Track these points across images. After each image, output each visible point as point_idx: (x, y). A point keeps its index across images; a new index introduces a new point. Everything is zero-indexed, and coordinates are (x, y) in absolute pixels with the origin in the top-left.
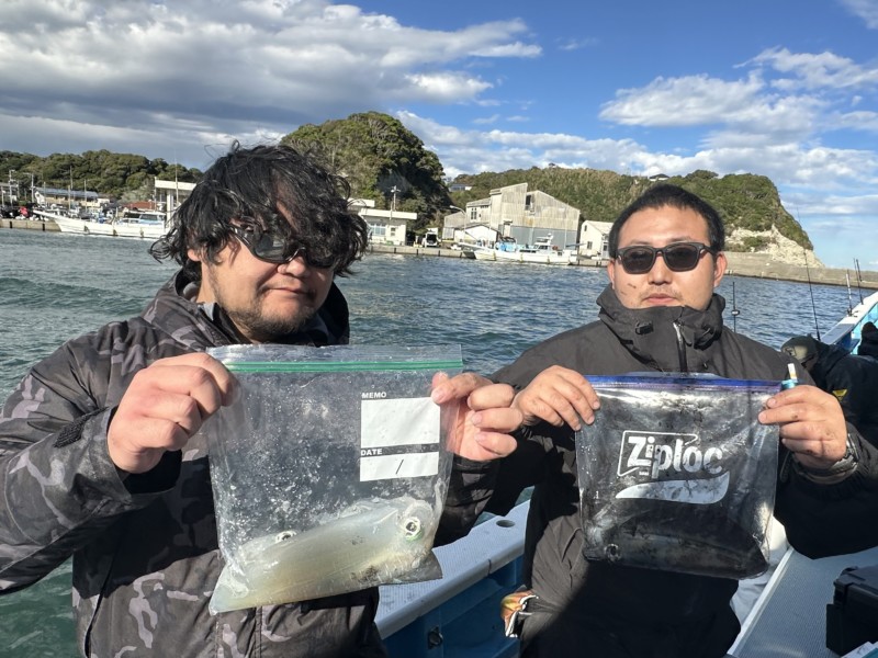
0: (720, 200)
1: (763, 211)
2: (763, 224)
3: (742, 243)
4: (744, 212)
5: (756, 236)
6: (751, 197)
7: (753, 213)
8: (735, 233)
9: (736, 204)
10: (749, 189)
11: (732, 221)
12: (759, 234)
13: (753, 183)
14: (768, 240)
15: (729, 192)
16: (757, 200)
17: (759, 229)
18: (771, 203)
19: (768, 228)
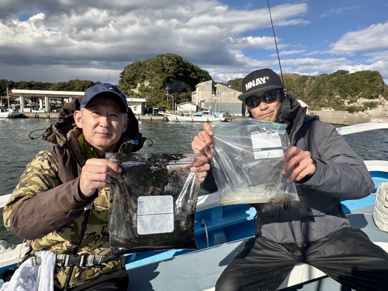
0: (350, 84)
1: (373, 89)
2: (374, 95)
3: (362, 106)
4: (363, 90)
5: (370, 101)
6: (367, 82)
7: (368, 90)
8: (358, 100)
9: (358, 85)
10: (365, 78)
11: (357, 95)
12: (372, 100)
13: (367, 75)
14: (377, 103)
15: (355, 80)
16: (370, 83)
17: (372, 98)
18: (378, 84)
19: (377, 97)
